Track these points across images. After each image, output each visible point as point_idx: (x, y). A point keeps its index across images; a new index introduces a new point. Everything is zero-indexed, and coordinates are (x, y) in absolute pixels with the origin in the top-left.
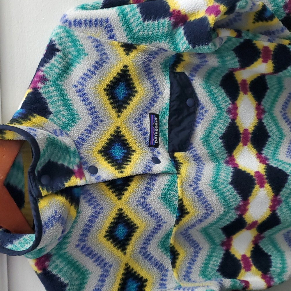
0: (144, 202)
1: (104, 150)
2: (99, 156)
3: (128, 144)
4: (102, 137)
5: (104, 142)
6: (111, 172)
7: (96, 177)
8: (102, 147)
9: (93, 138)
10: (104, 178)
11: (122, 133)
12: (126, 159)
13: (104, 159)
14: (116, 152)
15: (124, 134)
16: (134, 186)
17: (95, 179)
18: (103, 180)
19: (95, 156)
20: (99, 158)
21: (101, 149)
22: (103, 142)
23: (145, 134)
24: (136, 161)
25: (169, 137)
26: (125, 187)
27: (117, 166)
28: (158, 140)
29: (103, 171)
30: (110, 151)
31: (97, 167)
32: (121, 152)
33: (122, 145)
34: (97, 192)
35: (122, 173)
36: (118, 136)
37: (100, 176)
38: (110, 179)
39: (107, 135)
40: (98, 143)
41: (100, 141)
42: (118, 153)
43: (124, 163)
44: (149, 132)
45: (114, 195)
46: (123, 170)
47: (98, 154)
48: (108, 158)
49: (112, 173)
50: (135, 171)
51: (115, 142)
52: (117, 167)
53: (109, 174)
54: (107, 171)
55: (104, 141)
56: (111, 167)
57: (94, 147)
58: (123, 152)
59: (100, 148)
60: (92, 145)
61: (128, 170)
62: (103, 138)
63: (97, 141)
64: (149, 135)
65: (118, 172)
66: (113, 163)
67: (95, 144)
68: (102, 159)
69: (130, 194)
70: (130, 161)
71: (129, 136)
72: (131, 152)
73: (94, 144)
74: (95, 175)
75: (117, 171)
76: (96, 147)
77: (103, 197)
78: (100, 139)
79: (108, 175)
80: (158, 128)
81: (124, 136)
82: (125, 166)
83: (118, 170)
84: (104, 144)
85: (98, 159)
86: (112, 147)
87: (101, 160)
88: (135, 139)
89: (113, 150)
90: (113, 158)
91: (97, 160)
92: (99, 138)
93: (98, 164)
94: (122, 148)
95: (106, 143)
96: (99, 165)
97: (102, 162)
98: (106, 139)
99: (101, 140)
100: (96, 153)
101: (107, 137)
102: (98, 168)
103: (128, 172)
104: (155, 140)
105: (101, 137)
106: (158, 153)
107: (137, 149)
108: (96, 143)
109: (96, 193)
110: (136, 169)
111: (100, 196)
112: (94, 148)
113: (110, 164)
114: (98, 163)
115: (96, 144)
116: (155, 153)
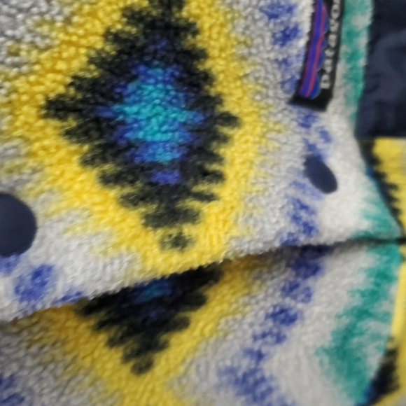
0: (253, 372)
1: (82, 101)
2: (46, 137)
3: (207, 78)
4: (73, 14)
5: (83, 51)
6: (116, 246)
7: (21, 278)
8: (69, 80)
9: (20, 10)
10: (79, 282)
11: (189, 12)
12: (199, 163)
13: (76, 158)
14: (149, 119)
15: (197, 17)
16: (225, 306)
17: (17, 291)
18: (64, 299)
19: (18, 133)
20: (45, 148)
21: (61, 89)
22: (78, 46)
23: (287, 36)
24: (246, 176)
25: (367, 68)
26: (178, 310)
27: (155, 206)
28: (333, 75)
29: (68, 235)
30: (116, 107)
31: (29, 200)
32: (175, 119)
33: (180, 80)
34: (21, 353)
35: (182, 251)
36: (168, 26)
37: (50, 269)
38: (114, 287)
39: (108, 8)
40: (48, 48)
41: (62, 36)
42: (161, 126)
43: (189, 184)
44: (306, 27)
45: (117, 354)
46: (188, 230)
47: (41, 123)
48: (105, 147)
49: (123, 248)
50: (247, 239)
51: (147, 59)
52: (152, 208)
53: (105, 253)
54: (97, 234)
55: (83, 42)
56: (122, 211)
57: (20, 74)
58: (184, 124)
59: (54, 85)
60: (9, 60)
61: (212, 231)
62: (80, 25)
63: (44, 37)
64: (302, 42)
65: (162, 244)
66: (132, 182)
67: (29, 52)
68: (62, 153)
69: (199, 343)
70: (218, 177)
71: (219, 33)
72: (223, 125)
73: (16, 54)
74: (12, 259)
75: (153, 237)
76: (32, 72)
77: (59, 372)
78: (59, 25)
79: (101, 265)
80: (340, 19)
81: (193, 29)
82: (194, 204)
83: (160, 232)
84: (85, 59)
85: (41, 153)
86: (125, 87)
87: (60, 162)
88: (243, 58)
89: (131, 104)
90: (133, 156)
91: (31, 163)
92: (53, 22)
93: (39, 182)
94: (181, 95)
95: (98, 60)
96: (42, 192)
97: (62, 174)
98: (95, 34)
99: (67, 34)
100: (28, 113)
101: (108, 22)
102: (38, 210)
103: (215, 240)
104: (322, 72)
105: (67, 11)
106: (326, 136)
107: (246, 111)
108: (37, 47)
109: (17, 360)
110: (255, 225)
111: (39, 369)
112: (16, 77)
113: (114, 193)
114: (37, 176)
115: (34, 53)
116: (314, 138)
